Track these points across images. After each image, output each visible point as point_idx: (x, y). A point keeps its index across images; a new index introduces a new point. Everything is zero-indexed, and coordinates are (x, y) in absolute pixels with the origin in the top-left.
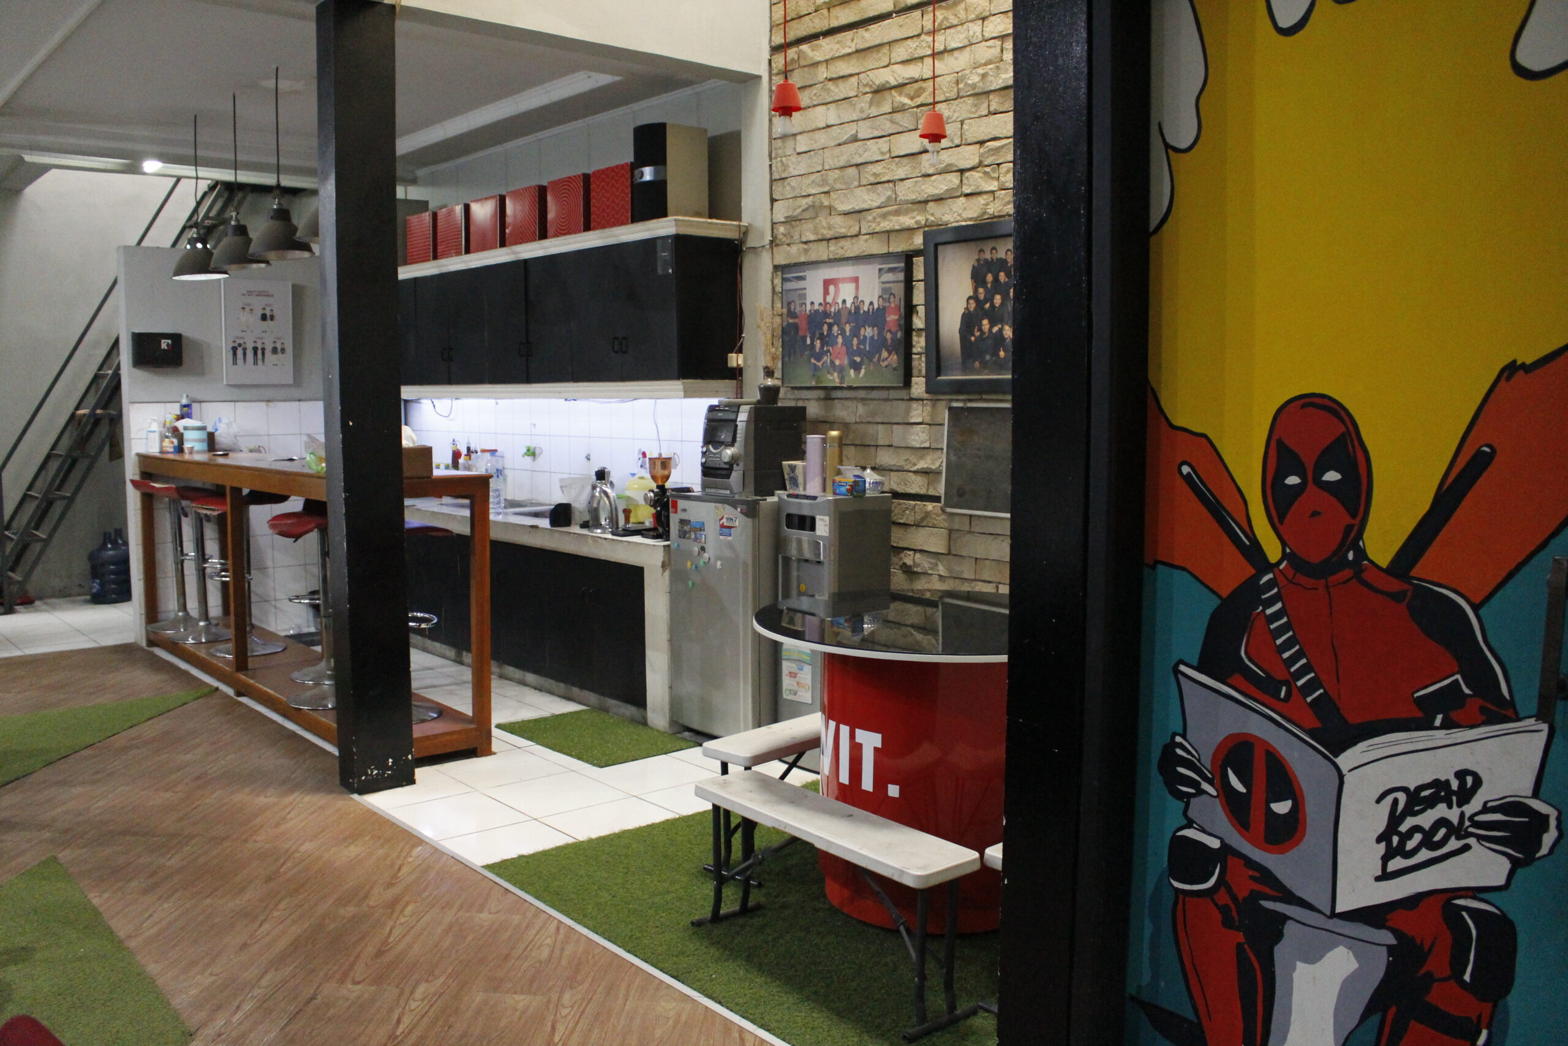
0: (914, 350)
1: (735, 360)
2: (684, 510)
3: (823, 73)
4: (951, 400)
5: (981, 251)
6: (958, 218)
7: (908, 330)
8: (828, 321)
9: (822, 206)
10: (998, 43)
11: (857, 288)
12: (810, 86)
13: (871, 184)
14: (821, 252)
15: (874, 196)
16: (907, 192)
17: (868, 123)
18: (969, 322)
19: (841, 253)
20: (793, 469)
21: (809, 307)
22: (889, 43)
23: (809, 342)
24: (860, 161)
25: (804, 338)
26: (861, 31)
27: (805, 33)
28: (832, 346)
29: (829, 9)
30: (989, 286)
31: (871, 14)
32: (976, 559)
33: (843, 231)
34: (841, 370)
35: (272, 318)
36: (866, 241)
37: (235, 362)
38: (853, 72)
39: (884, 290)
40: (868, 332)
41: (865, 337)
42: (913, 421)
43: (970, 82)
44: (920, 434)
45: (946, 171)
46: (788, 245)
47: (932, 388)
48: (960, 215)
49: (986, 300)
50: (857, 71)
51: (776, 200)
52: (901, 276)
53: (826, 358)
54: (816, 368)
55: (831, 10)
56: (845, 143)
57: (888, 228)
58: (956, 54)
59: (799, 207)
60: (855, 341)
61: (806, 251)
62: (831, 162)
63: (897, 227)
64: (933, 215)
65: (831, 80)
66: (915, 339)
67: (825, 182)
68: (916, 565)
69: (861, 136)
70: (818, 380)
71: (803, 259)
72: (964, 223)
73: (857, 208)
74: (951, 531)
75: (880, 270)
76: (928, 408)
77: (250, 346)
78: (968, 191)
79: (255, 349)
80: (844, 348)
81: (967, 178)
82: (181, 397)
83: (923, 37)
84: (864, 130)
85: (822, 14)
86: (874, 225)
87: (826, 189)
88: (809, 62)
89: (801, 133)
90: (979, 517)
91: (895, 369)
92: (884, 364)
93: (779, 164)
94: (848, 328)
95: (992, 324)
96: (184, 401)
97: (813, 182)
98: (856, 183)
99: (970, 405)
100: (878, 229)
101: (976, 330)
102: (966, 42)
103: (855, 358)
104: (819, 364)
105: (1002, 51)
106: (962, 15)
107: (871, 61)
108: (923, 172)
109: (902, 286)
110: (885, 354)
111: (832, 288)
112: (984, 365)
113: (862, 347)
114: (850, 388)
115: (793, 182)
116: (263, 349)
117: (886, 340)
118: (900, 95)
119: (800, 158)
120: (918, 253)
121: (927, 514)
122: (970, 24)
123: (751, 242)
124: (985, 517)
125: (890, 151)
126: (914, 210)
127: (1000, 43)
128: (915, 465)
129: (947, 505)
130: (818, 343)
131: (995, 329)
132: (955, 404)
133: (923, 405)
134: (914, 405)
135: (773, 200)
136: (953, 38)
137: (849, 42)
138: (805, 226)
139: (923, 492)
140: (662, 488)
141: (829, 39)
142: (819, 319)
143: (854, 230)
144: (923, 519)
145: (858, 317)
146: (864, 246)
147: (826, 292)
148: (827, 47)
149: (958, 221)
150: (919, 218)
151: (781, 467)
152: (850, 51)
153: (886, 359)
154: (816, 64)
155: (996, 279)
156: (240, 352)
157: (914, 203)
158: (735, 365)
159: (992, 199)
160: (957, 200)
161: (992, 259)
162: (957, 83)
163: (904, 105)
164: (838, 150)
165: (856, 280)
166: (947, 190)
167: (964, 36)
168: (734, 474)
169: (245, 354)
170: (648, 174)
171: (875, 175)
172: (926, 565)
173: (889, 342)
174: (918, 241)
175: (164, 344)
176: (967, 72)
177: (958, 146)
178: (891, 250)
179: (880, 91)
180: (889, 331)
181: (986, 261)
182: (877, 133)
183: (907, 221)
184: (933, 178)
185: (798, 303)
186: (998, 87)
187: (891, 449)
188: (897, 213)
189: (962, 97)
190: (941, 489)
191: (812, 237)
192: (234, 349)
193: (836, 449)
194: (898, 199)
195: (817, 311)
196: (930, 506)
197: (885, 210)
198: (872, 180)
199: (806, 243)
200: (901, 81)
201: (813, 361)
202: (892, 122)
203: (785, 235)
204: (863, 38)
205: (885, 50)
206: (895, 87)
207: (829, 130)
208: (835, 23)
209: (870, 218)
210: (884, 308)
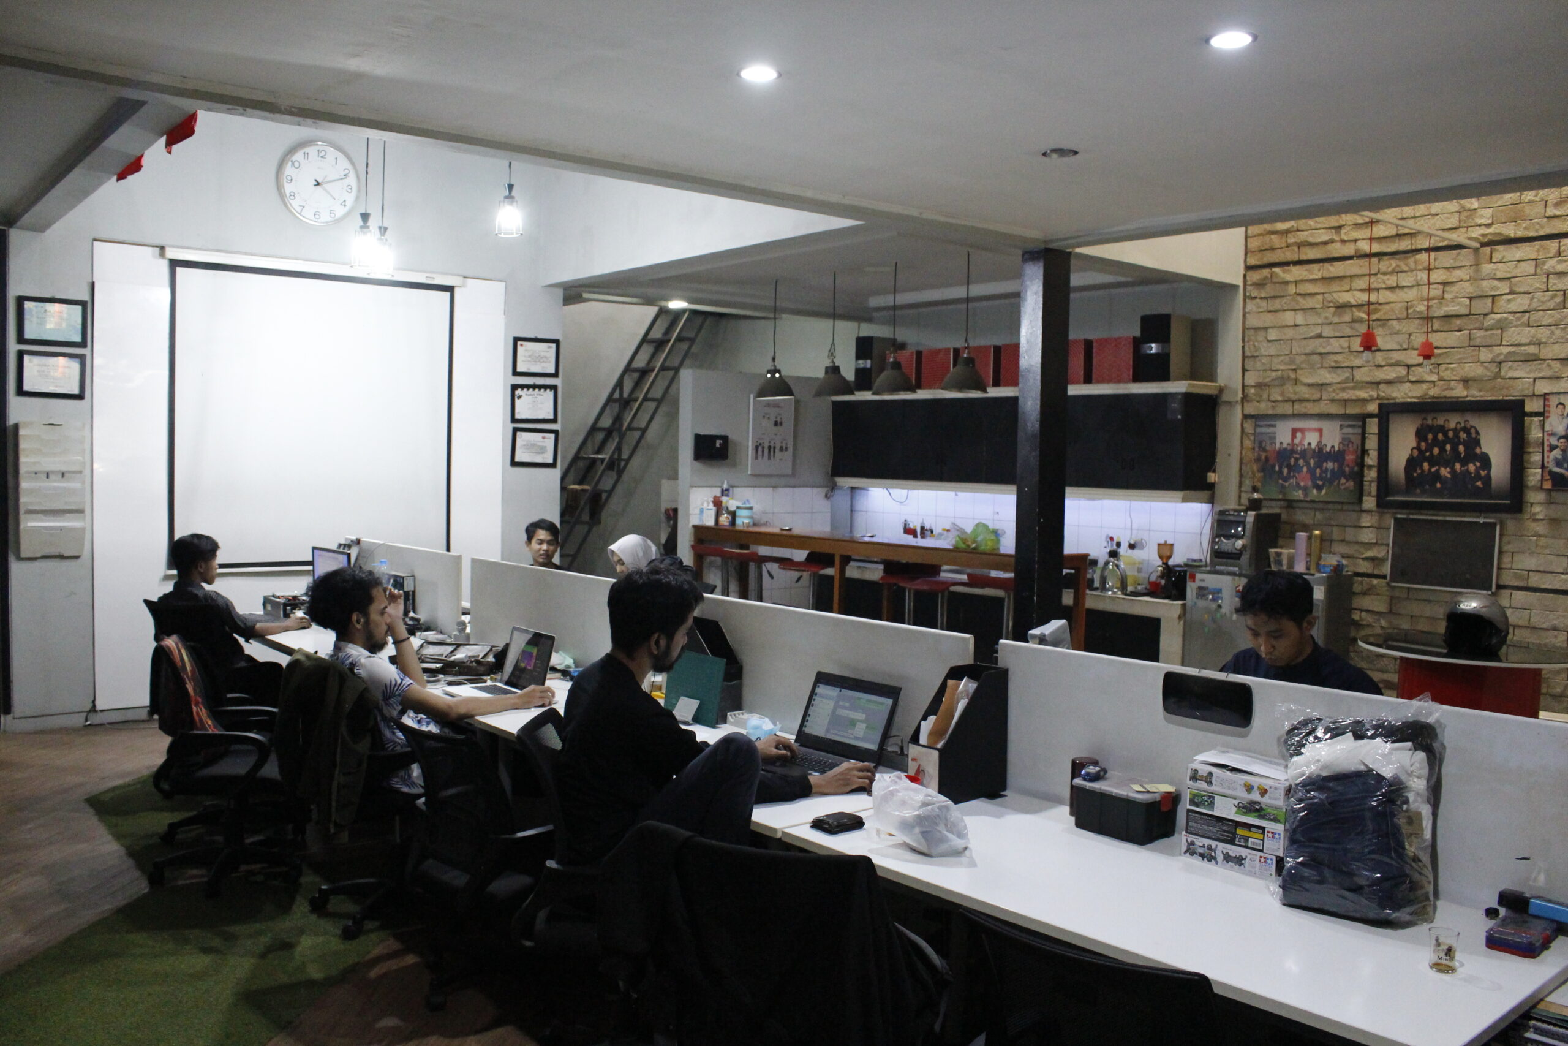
0: (1365, 479)
1: (1212, 477)
2: (1203, 580)
3: (1292, 289)
4: (1396, 513)
5: (1425, 419)
6: (1405, 396)
7: (1361, 465)
8: (1295, 456)
9: (1289, 378)
10: (1441, 287)
11: (1321, 435)
12: (1283, 296)
13: (1332, 368)
14: (1287, 409)
15: (1334, 375)
16: (1360, 375)
17: (1331, 327)
18: (1412, 463)
19: (1303, 411)
20: (1279, 555)
21: (1278, 446)
22: (1351, 277)
23: (1277, 468)
24: (1323, 351)
25: (1273, 467)
26: (1327, 265)
27: (1277, 261)
28: (1299, 473)
29: (1299, 248)
30: (1430, 442)
31: (1336, 255)
32: (1412, 616)
33: (1307, 396)
34: (1305, 490)
35: (781, 424)
36: (1326, 404)
37: (757, 458)
38: (1319, 292)
39: (1344, 439)
40: (1330, 465)
41: (1326, 469)
42: (1363, 525)
43: (1418, 309)
44: (1370, 534)
45: (1397, 364)
46: (1258, 402)
47: (1382, 504)
48: (1406, 394)
49: (1426, 451)
50: (1322, 291)
51: (1247, 370)
52: (1359, 431)
53: (1292, 481)
54: (1283, 487)
55: (1301, 248)
56: (1311, 338)
57: (1346, 398)
58: (1406, 290)
59: (1269, 377)
60: (1318, 471)
61: (1273, 407)
62: (1298, 349)
63: (1354, 398)
64: (1384, 392)
65: (1300, 294)
66: (1366, 471)
67: (1292, 362)
68: (1361, 619)
69: (1324, 334)
70: (1285, 494)
71: (1270, 412)
72: (1409, 400)
73: (1320, 382)
74: (1392, 598)
75: (1341, 426)
76: (1377, 517)
77: (766, 445)
78: (1414, 379)
79: (770, 448)
80: (1309, 475)
81: (1413, 371)
82: (723, 483)
83: (1379, 275)
84: (1327, 331)
85: (1293, 250)
86: (1334, 395)
87: (1294, 367)
88: (1281, 280)
89: (1272, 327)
90: (1416, 589)
91: (1351, 491)
92: (1342, 487)
93: (1252, 347)
94: (1312, 462)
95: (1431, 465)
96: (725, 486)
97: (1282, 361)
98: (1319, 366)
99: (1411, 517)
100: (1337, 397)
101: (1418, 469)
102: (1415, 283)
103: (1318, 482)
104: (1287, 484)
105: (1444, 292)
106: (1412, 265)
107: (1335, 287)
108: (1377, 363)
109: (1360, 437)
110: (1343, 481)
111: (1299, 435)
112: (1424, 492)
113: (1324, 475)
114: (1313, 501)
115: (1264, 360)
116: (774, 448)
117: (1345, 471)
118: (1359, 311)
119: (1270, 344)
120: (1371, 416)
121: (1373, 587)
122: (1418, 273)
123: (1225, 397)
124: (1425, 590)
125: (1349, 347)
126: (1368, 388)
127: (1442, 287)
128: (1363, 554)
129: (1393, 579)
130: (1285, 471)
131: (1433, 469)
132: (1399, 516)
133: (1372, 515)
134: (1364, 515)
135: (1244, 370)
136: (1406, 280)
137: (1317, 271)
138: (1273, 390)
139: (1370, 571)
140: (1166, 564)
141: (1298, 267)
142: (1285, 455)
143: (1317, 396)
144: (1369, 589)
145: (1321, 455)
146: (1323, 407)
147: (1294, 436)
148: (1296, 272)
149: (1404, 398)
150: (1371, 393)
151: (1268, 553)
152: (1317, 277)
153: (1345, 484)
154: (1287, 283)
155: (1435, 438)
156: (760, 449)
157: (1367, 383)
158: (1213, 481)
159: (1433, 386)
160: (1404, 384)
161: (1433, 425)
162: (1407, 309)
163: (1362, 318)
164: (1305, 342)
165: (1320, 431)
166: (1397, 377)
167: (1413, 279)
168: (1243, 557)
169: (763, 451)
170: (1154, 348)
171: (1336, 362)
172: (1370, 620)
173: (1347, 473)
174: (1373, 408)
175: (718, 443)
176: (1415, 303)
177: (1406, 349)
178: (1347, 412)
179: (1342, 307)
180: (1348, 466)
181: (1428, 426)
182: (1337, 334)
183: (1363, 394)
184: (1385, 368)
185: (1268, 442)
186: (1441, 315)
187: (1344, 543)
188: (1354, 388)
189: (1410, 319)
190: (1387, 569)
191: (1280, 398)
192: (757, 447)
193: (1318, 544)
194: (1355, 380)
195: (1285, 449)
196: (1375, 581)
197: (1344, 385)
198: (1333, 364)
199: (1274, 402)
200: (1360, 302)
201: (1280, 481)
202: (1351, 328)
203: (1255, 395)
204: (1328, 269)
205: (1347, 280)
206: (1355, 306)
207: (1297, 328)
208: (1304, 257)
209: (1331, 390)
210: (1344, 451)
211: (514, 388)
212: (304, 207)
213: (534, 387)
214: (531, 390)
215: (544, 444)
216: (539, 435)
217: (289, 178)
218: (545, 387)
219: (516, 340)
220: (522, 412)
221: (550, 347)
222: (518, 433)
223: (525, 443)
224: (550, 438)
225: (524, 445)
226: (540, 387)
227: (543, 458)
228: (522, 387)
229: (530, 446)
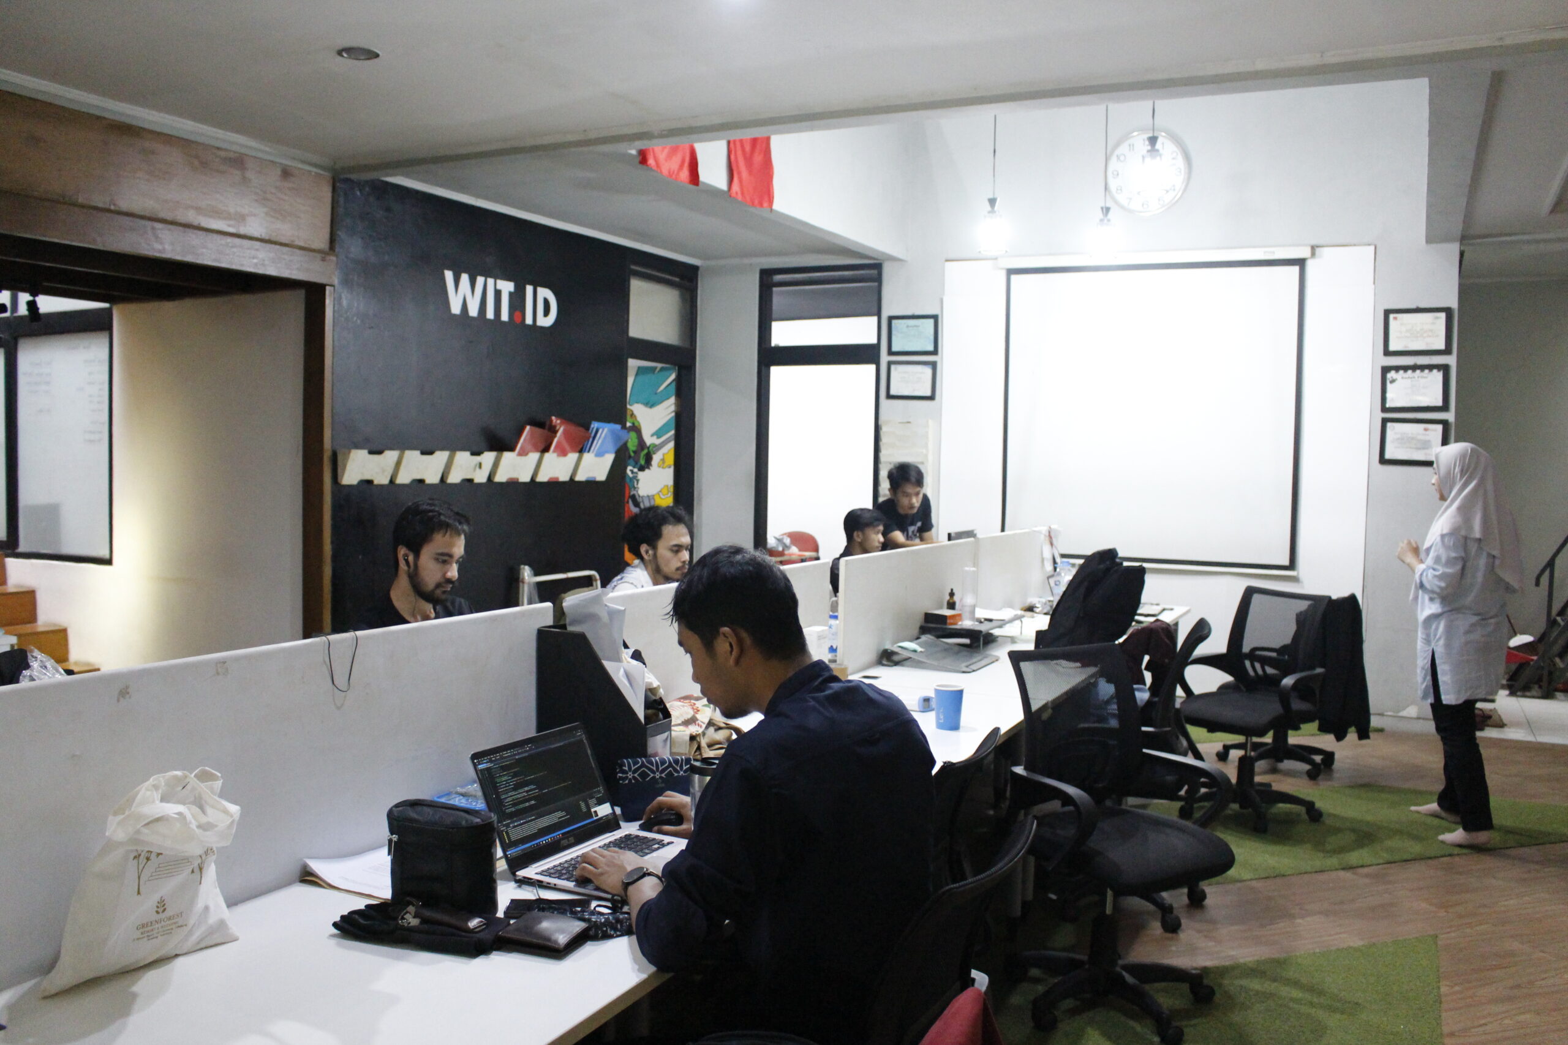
211: (1385, 370)
212: (1130, 199)
213: (1414, 368)
214: (1410, 372)
215: (1427, 438)
216: (1419, 428)
217: (1115, 173)
218: (1431, 367)
219: (1387, 313)
220: (1395, 398)
221: (1437, 318)
222: (1389, 425)
223: (1398, 436)
224: (1435, 430)
225: (1398, 439)
226: (1422, 368)
227: (1426, 454)
228: (1397, 369)
229: (1403, 440)
